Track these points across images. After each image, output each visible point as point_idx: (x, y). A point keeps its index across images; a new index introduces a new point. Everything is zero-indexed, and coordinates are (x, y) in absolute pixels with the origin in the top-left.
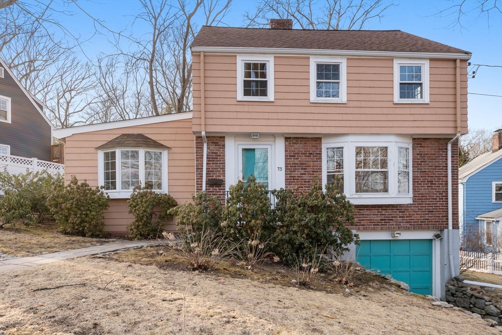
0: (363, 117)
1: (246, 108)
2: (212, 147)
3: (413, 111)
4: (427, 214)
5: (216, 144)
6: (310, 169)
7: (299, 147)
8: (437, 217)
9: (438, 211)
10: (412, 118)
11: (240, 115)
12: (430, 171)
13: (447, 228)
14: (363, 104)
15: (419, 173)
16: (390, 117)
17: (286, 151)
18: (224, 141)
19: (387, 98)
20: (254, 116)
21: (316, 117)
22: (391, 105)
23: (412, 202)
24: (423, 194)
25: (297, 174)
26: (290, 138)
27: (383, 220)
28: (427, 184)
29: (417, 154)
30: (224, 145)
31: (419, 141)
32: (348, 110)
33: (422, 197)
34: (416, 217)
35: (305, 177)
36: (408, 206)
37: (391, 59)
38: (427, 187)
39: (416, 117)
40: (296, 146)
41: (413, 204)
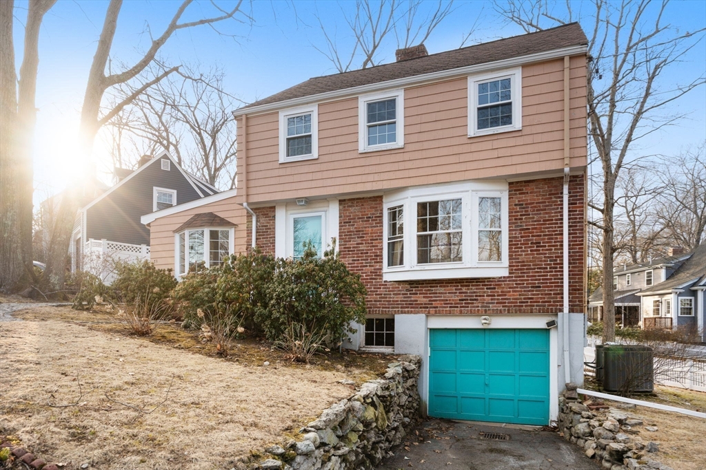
0: (426, 163)
1: (289, 171)
2: (263, 220)
3: (497, 144)
4: (529, 291)
5: (266, 215)
6: (367, 237)
7: (355, 210)
8: (546, 294)
9: (548, 287)
10: (495, 154)
11: (282, 180)
12: (535, 228)
13: (561, 311)
14: (426, 145)
15: (518, 232)
16: (463, 158)
17: (340, 217)
18: (274, 211)
19: (459, 132)
20: (296, 178)
21: (367, 170)
22: (464, 140)
23: (507, 274)
24: (523, 262)
25: (352, 244)
26: (344, 200)
27: (463, 300)
28: (530, 247)
29: (516, 205)
30: (274, 217)
31: (517, 186)
32: (406, 156)
33: (522, 266)
34: (512, 295)
35: (362, 247)
36: (500, 280)
37: (464, 78)
38: (531, 251)
39: (501, 153)
40: (352, 209)
41: (508, 277)
